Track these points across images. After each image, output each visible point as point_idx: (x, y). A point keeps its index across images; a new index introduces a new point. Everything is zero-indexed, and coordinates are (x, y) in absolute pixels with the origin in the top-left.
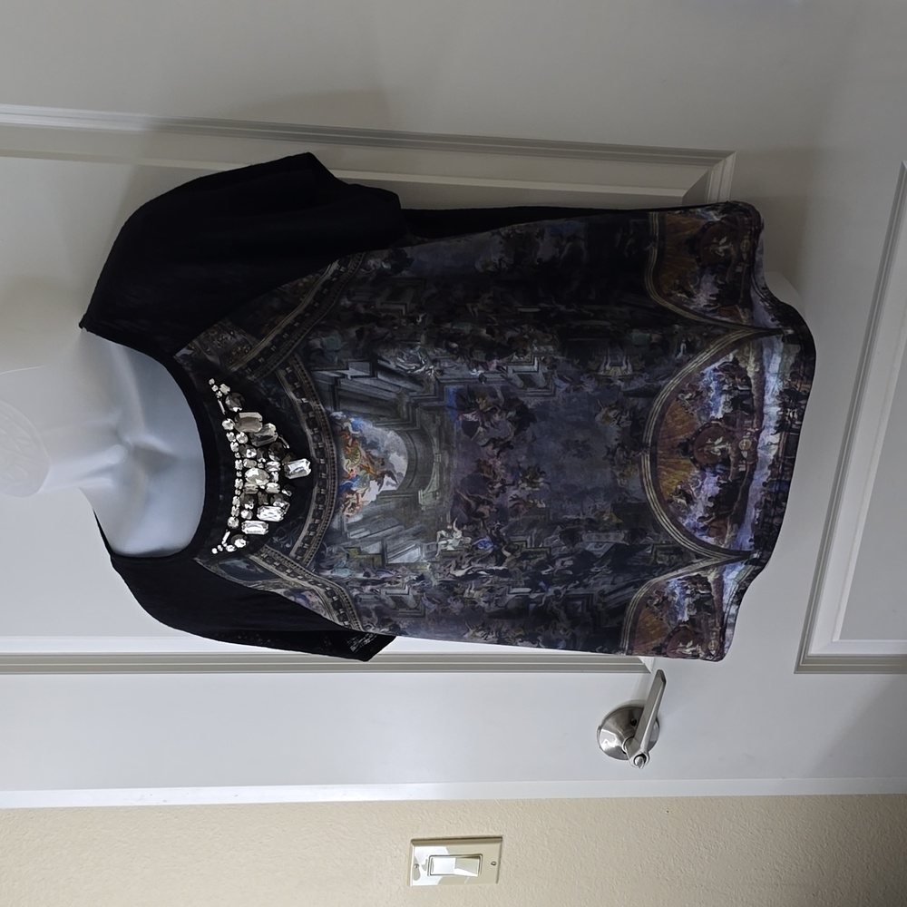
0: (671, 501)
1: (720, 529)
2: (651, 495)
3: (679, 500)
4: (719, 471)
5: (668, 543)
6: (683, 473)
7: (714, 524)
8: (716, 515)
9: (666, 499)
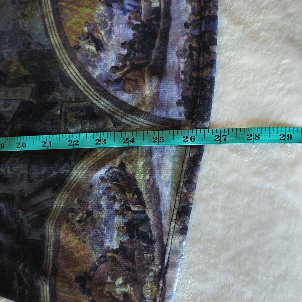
0: (78, 48)
1: (136, 81)
2: (55, 39)
3: (87, 47)
4: (128, 7)
5: (78, 100)
6: (88, 11)
7: (129, 76)
8: (131, 64)
9: (72, 44)
